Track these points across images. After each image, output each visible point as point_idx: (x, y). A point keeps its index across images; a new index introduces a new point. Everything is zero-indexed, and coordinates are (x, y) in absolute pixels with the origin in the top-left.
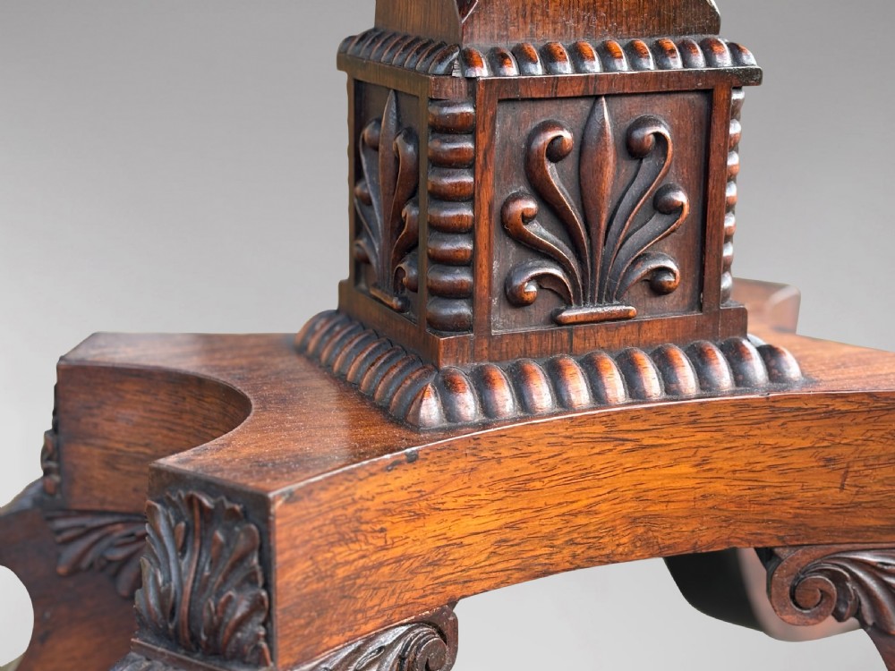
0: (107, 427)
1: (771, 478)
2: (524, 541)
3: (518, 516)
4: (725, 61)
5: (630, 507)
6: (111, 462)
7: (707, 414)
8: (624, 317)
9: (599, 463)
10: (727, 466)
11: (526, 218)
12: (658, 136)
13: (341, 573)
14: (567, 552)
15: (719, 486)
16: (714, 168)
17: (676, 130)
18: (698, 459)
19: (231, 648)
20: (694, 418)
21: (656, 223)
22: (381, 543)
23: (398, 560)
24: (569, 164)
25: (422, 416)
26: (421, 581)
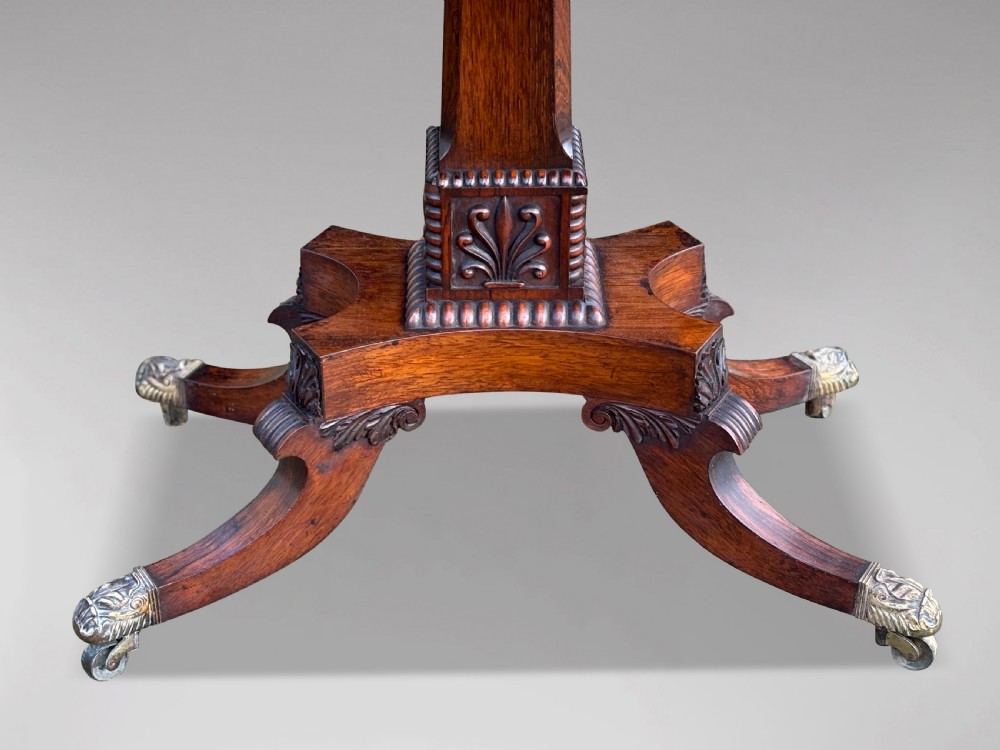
1: (579, 367)
2: (455, 378)
3: (451, 369)
4: (569, 180)
5: (508, 370)
7: (547, 337)
9: (493, 351)
10: (557, 359)
11: (467, 244)
12: (532, 214)
13: (358, 385)
14: (477, 385)
15: (554, 367)
16: (563, 227)
17: (545, 211)
18: (542, 355)
19: (309, 408)
21: (535, 249)
22: (379, 375)
23: (389, 382)
24: (488, 223)
26: (400, 390)
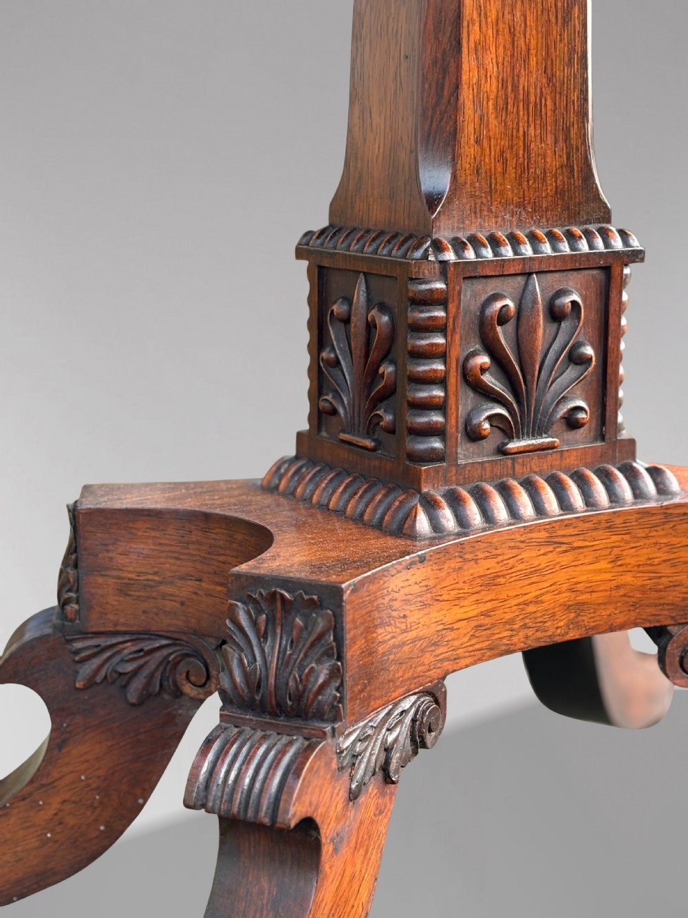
0: (121, 560)
1: (665, 570)
2: (494, 625)
3: (489, 605)
4: (617, 244)
5: (565, 597)
6: (124, 589)
7: (618, 521)
8: (551, 447)
9: (543, 562)
10: (633, 561)
11: (483, 370)
12: (574, 303)
13: (381, 649)
14: (522, 634)
15: (628, 578)
16: (612, 327)
17: (584, 298)
18: (612, 557)
19: (313, 710)
20: (609, 524)
21: (571, 372)
22: (403, 627)
23: (414, 641)
24: (510, 326)
25: (417, 528)
26: (427, 658)
